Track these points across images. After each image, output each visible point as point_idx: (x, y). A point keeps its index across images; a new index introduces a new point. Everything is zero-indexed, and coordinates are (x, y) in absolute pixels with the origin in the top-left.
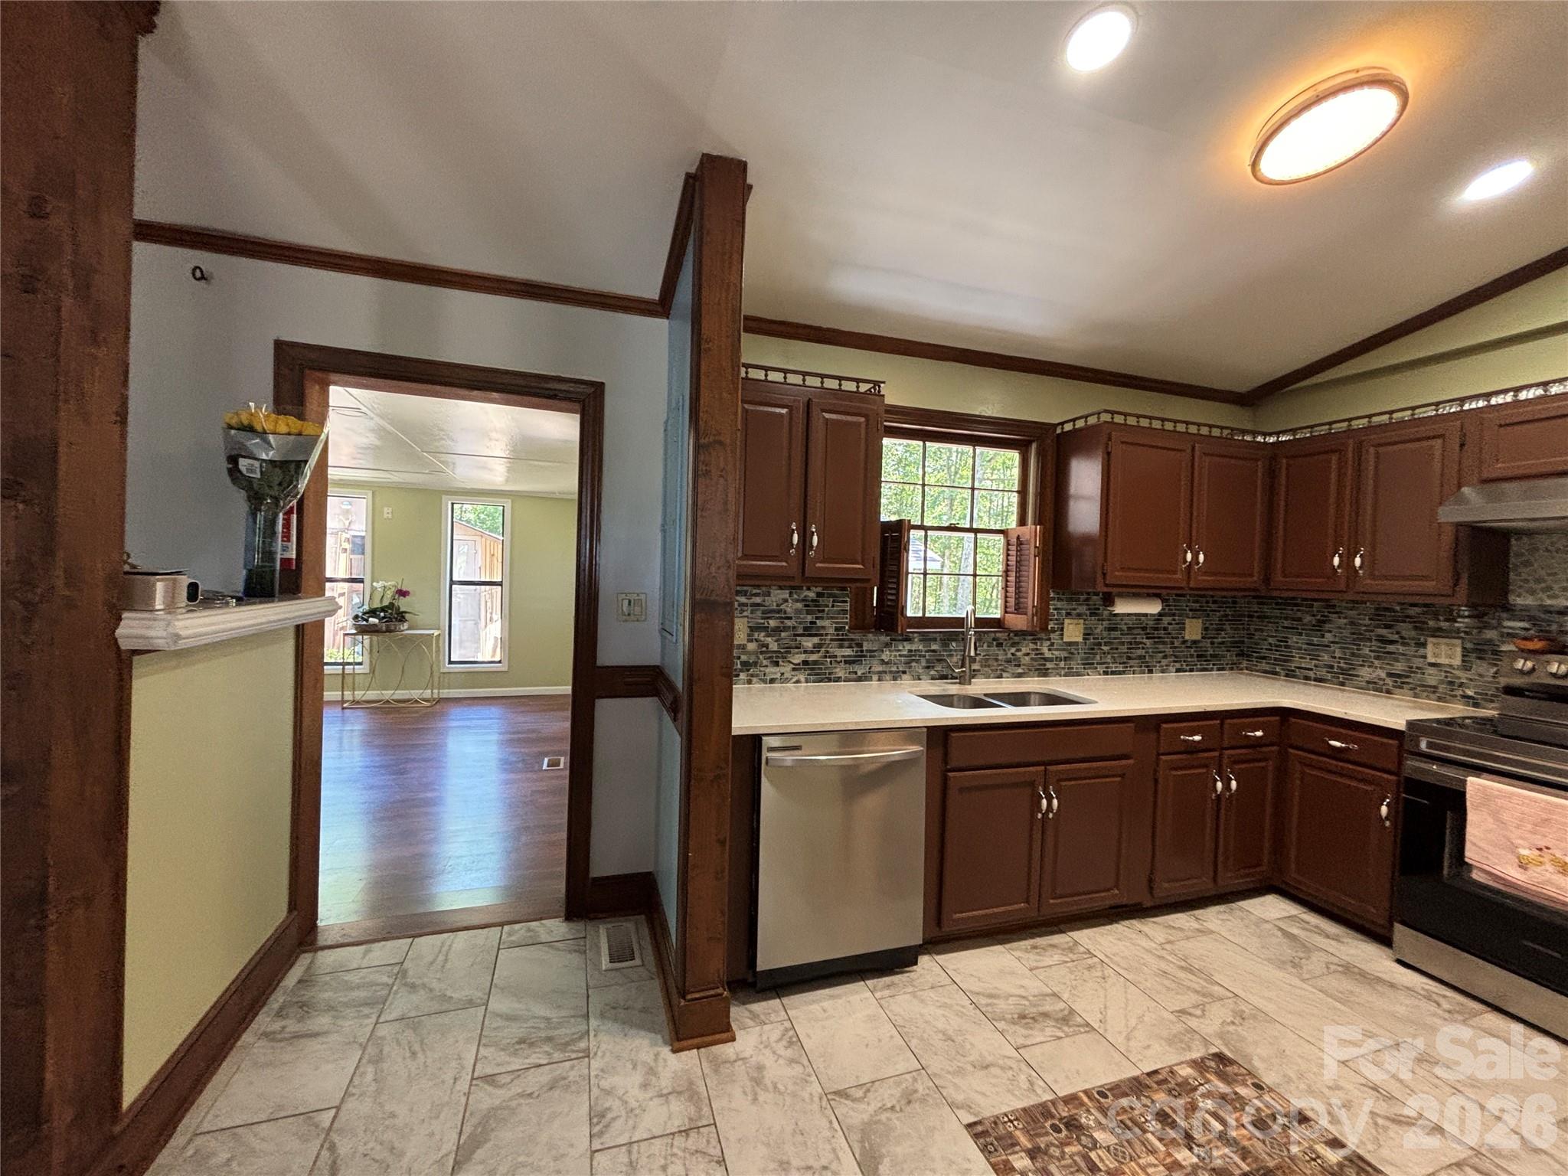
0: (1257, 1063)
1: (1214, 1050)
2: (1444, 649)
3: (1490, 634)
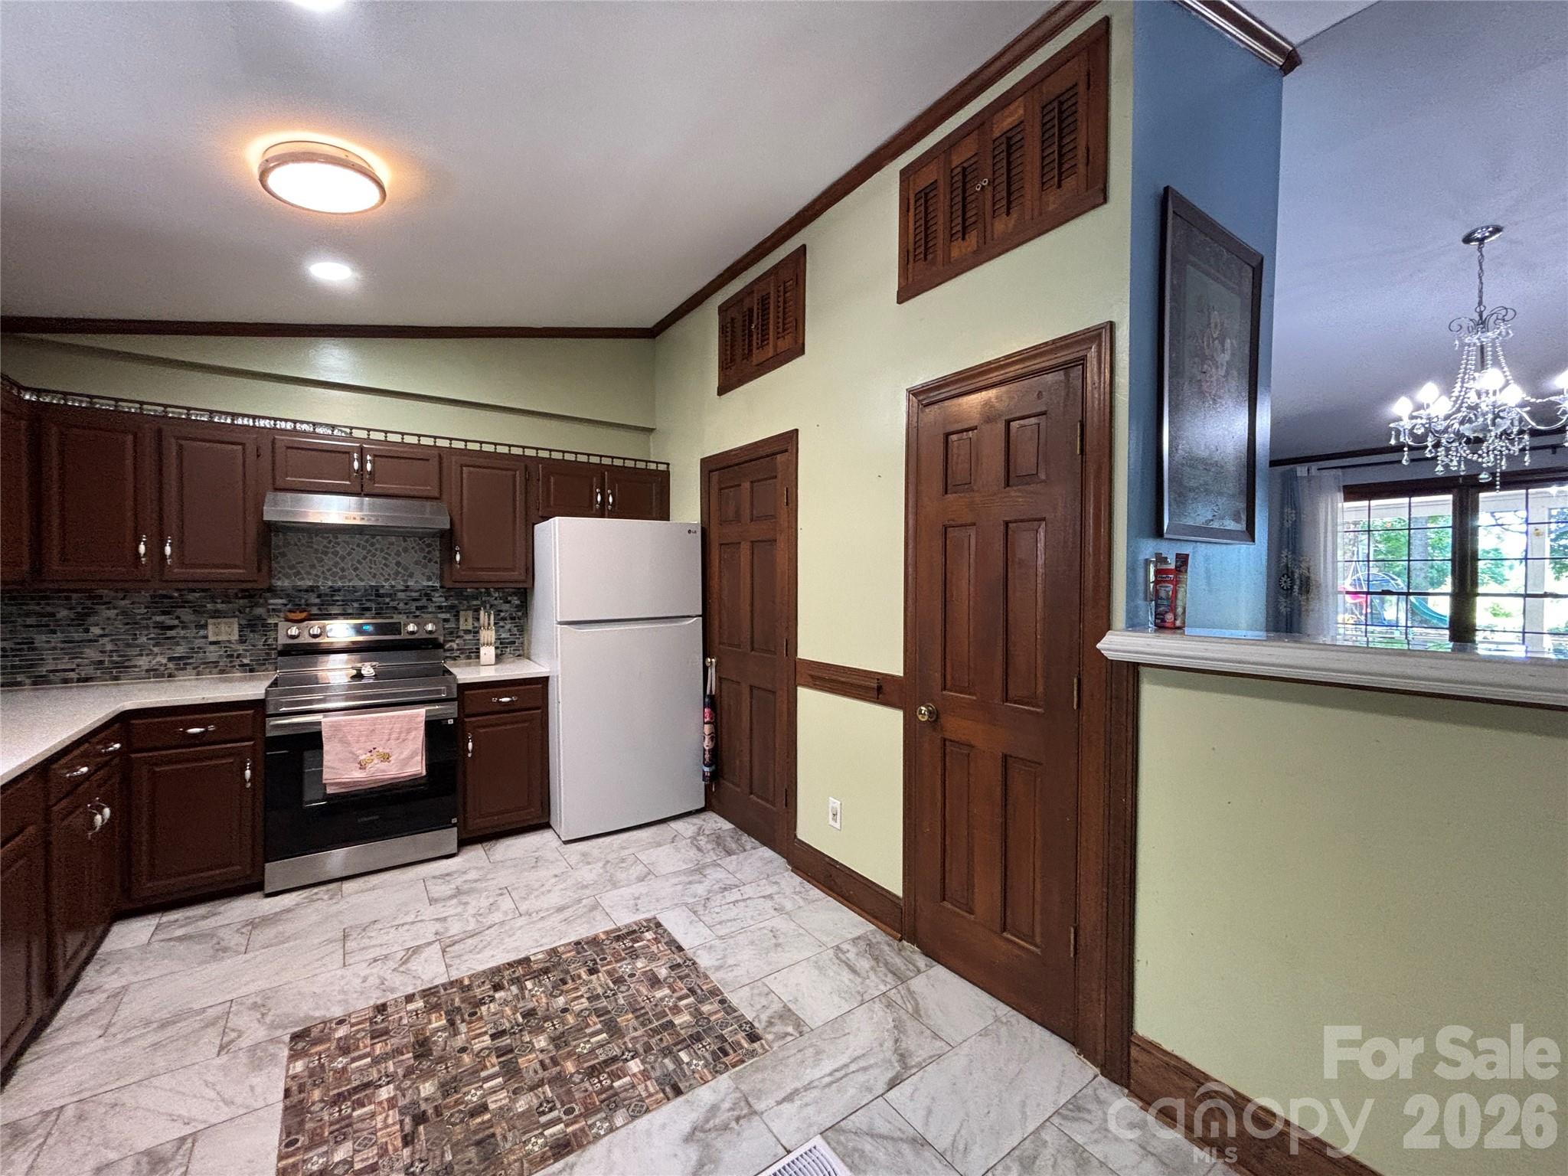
1: (287, 1038)
2: (223, 628)
3: (259, 611)
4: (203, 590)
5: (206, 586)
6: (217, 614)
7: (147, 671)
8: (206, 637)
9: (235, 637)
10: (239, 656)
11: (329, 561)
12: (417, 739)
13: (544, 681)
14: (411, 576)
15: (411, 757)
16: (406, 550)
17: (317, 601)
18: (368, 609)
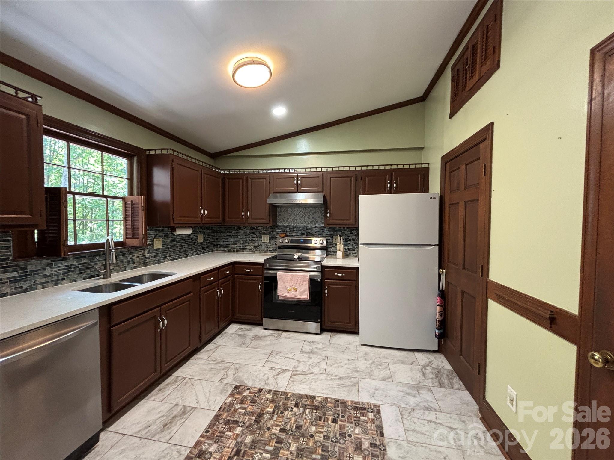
0: (246, 382)
1: (234, 386)
2: (265, 238)
3: (274, 233)
4: (261, 226)
6: (264, 234)
7: (250, 250)
8: (262, 241)
9: (268, 241)
10: (269, 247)
11: (293, 216)
12: (306, 286)
13: (357, 269)
14: (317, 222)
15: (304, 291)
16: (315, 212)
17: (289, 231)
18: (304, 234)
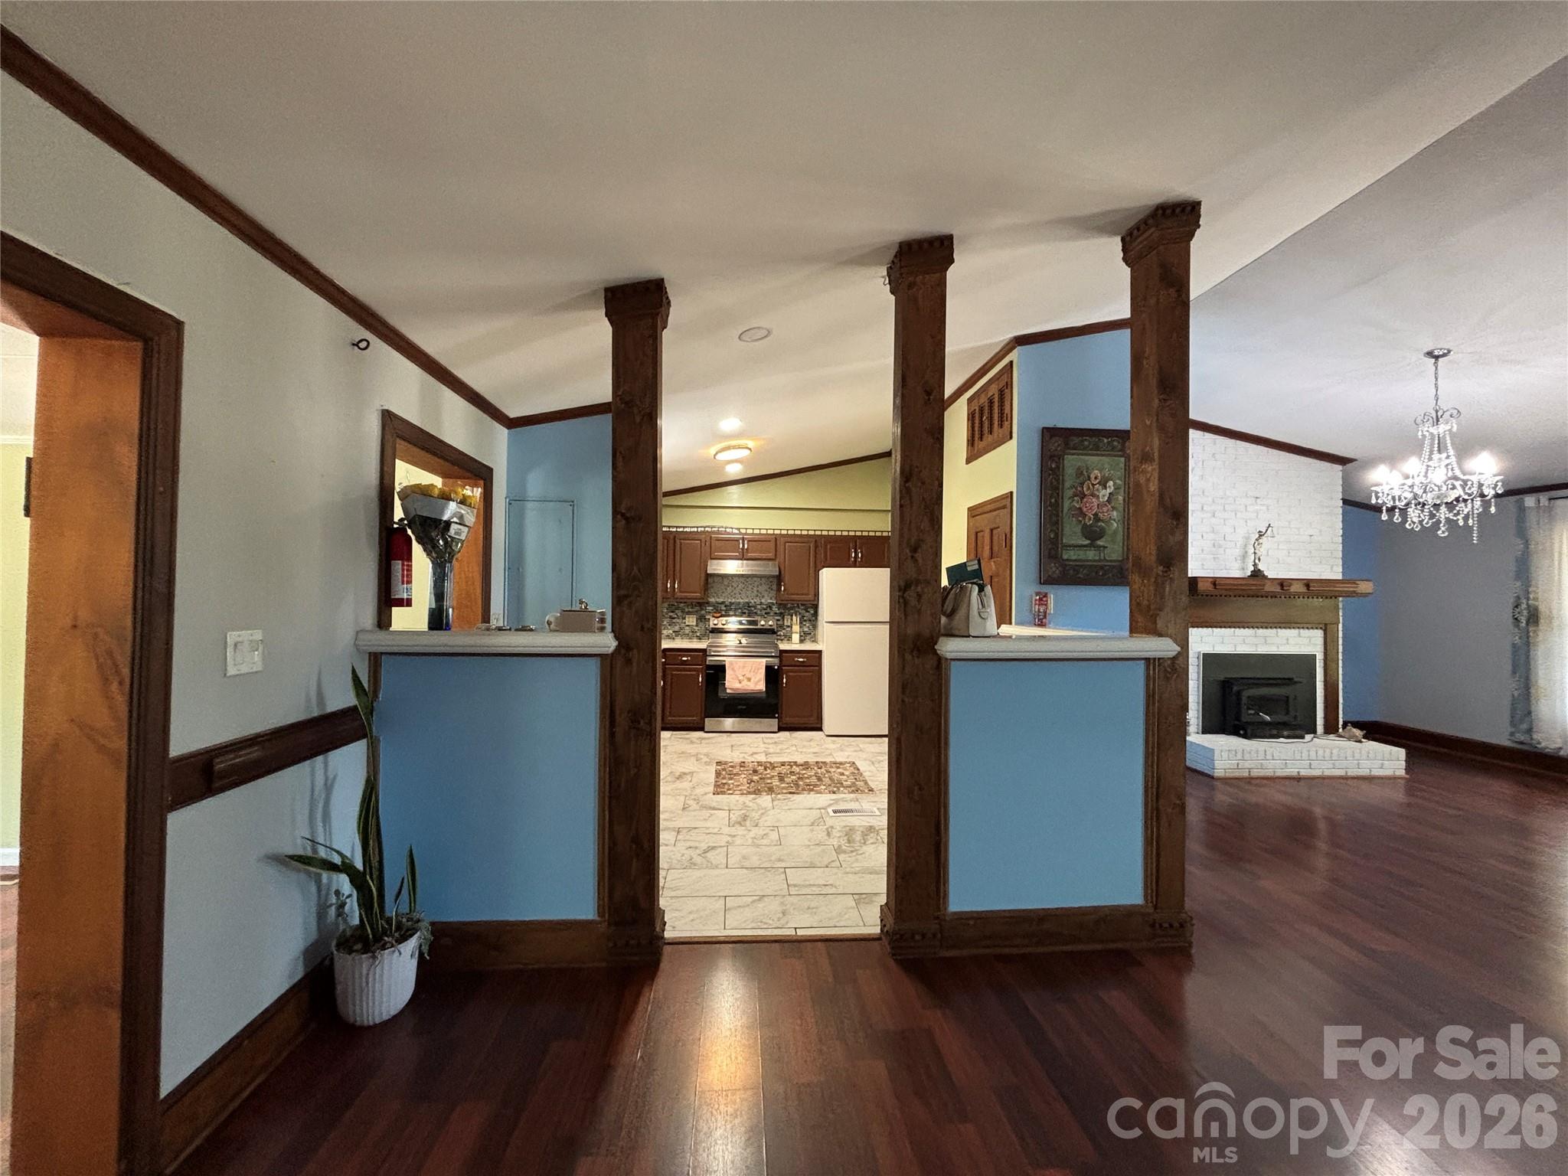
2: (691, 619)
3: (703, 612)
4: (685, 603)
5: (685, 600)
6: (689, 613)
8: (685, 623)
9: (695, 624)
10: (696, 632)
11: (729, 589)
12: (761, 674)
13: (820, 652)
14: (763, 597)
15: (760, 681)
16: (761, 584)
17: (724, 608)
18: (745, 613)
